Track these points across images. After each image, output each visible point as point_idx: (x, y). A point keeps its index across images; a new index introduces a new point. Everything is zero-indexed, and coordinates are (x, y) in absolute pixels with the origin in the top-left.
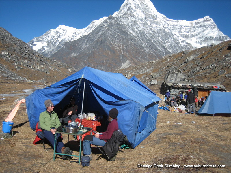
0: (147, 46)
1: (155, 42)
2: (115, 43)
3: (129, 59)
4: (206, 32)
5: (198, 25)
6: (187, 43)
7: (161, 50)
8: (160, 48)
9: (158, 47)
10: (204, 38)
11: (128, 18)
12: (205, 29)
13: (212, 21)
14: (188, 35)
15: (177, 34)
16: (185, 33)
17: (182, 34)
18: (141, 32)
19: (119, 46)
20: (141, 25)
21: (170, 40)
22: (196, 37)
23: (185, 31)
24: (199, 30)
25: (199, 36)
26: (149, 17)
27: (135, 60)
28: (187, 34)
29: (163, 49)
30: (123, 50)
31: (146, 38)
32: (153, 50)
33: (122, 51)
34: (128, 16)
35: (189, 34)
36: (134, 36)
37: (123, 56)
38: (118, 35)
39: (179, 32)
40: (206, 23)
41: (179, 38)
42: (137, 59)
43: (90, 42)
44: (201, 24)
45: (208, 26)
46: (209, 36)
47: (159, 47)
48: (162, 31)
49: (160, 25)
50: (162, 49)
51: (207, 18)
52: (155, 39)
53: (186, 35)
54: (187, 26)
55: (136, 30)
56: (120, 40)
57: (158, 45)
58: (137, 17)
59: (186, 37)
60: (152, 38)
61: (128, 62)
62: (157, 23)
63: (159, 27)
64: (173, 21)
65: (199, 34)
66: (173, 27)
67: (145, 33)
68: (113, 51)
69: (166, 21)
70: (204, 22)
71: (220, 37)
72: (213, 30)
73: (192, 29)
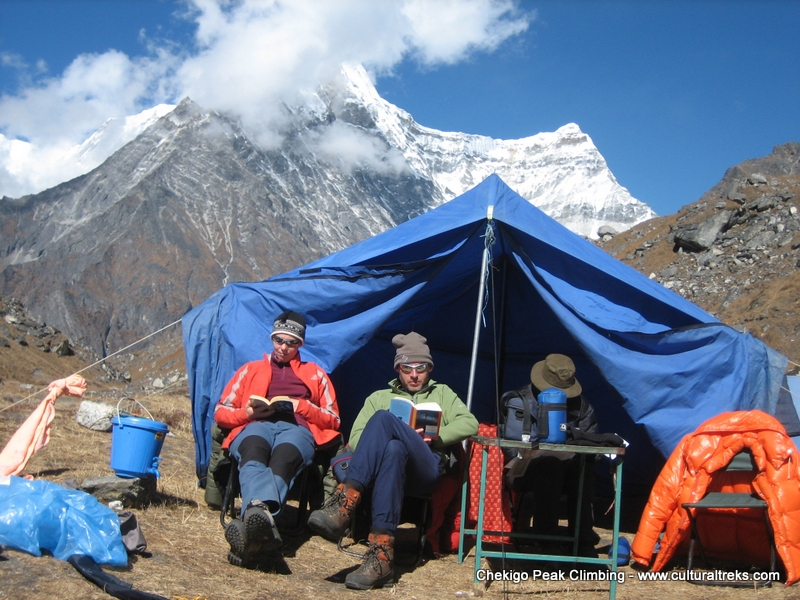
0: (333, 231)
2: (201, 214)
4: (566, 186)
5: (539, 156)
12: (564, 172)
13: (589, 144)
19: (218, 230)
24: (542, 176)
30: (235, 244)
31: (329, 199)
33: (230, 249)
36: (280, 188)
37: (234, 269)
38: (217, 181)
39: (463, 180)
40: (567, 150)
43: (94, 205)
44: (546, 153)
45: (573, 164)
46: (577, 200)
51: (571, 131)
54: (493, 160)
55: (292, 166)
56: (222, 205)
60: (355, 200)
64: (439, 137)
65: (540, 192)
66: (438, 161)
67: (326, 178)
68: (193, 248)
69: (413, 135)
70: (558, 146)
71: (619, 209)
72: (594, 179)
73: (513, 170)
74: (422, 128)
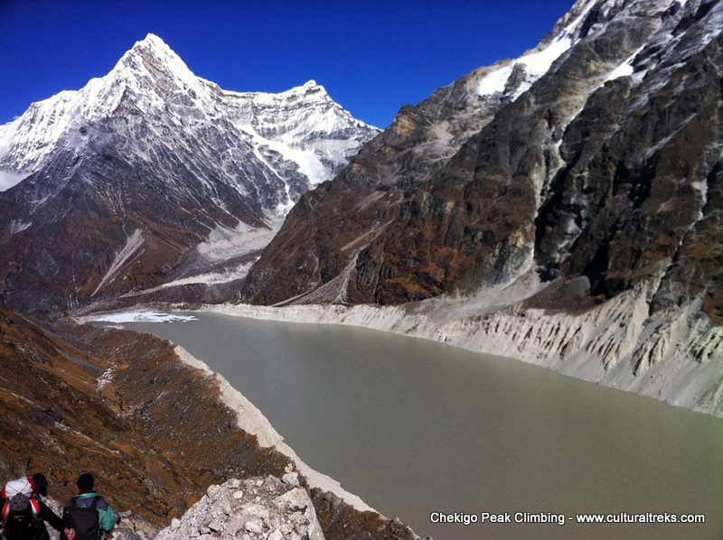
0: (176, 181)
1: (193, 167)
2: (105, 191)
3: (139, 227)
4: (310, 121)
5: (293, 103)
6: (271, 152)
7: (209, 187)
8: (207, 181)
9: (201, 179)
10: (308, 134)
11: (125, 118)
12: (309, 112)
13: (323, 92)
14: (274, 128)
15: (249, 129)
16: (267, 125)
17: (259, 127)
18: (160, 150)
19: (115, 199)
20: (158, 132)
21: (229, 151)
22: (293, 132)
23: (265, 120)
24: (297, 115)
25: (298, 130)
26: (176, 102)
27: (152, 226)
28: (271, 126)
29: (212, 183)
30: (126, 206)
31: (172, 162)
32: (191, 189)
33: (123, 210)
34: (124, 113)
35: (276, 125)
36: (144, 162)
37: (126, 220)
38: (110, 170)
39: (252, 123)
40: (310, 98)
41: (253, 140)
42: (157, 221)
43: (47, 190)
44: (299, 100)
45: (314, 106)
46: (318, 129)
47: (204, 179)
48: (210, 133)
49: (204, 118)
50: (210, 184)
51: (310, 86)
52: (192, 160)
53: (269, 129)
54: (269, 107)
55: (150, 147)
56: (115, 184)
57: (201, 176)
58: (145, 112)
59: (269, 134)
60: (186, 159)
61: (138, 232)
62: (197, 114)
63: (202, 124)
64: (236, 96)
65: (296, 125)
66: (237, 112)
67: (169, 150)
68: (104, 213)
69: (220, 98)
70: (305, 95)
71: (340, 132)
72: (326, 114)
73: (281, 113)
74: (225, 92)
